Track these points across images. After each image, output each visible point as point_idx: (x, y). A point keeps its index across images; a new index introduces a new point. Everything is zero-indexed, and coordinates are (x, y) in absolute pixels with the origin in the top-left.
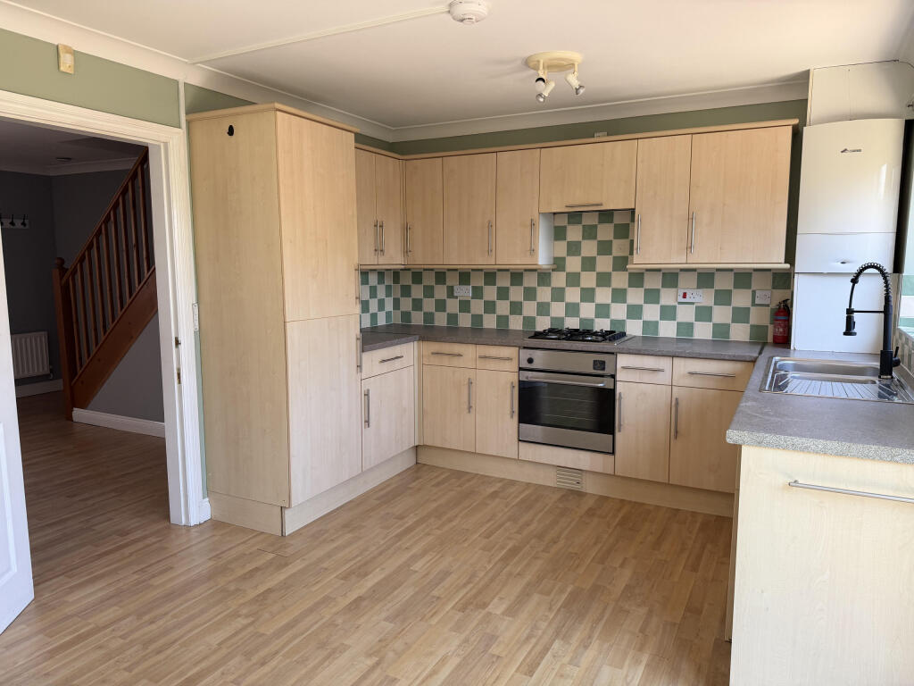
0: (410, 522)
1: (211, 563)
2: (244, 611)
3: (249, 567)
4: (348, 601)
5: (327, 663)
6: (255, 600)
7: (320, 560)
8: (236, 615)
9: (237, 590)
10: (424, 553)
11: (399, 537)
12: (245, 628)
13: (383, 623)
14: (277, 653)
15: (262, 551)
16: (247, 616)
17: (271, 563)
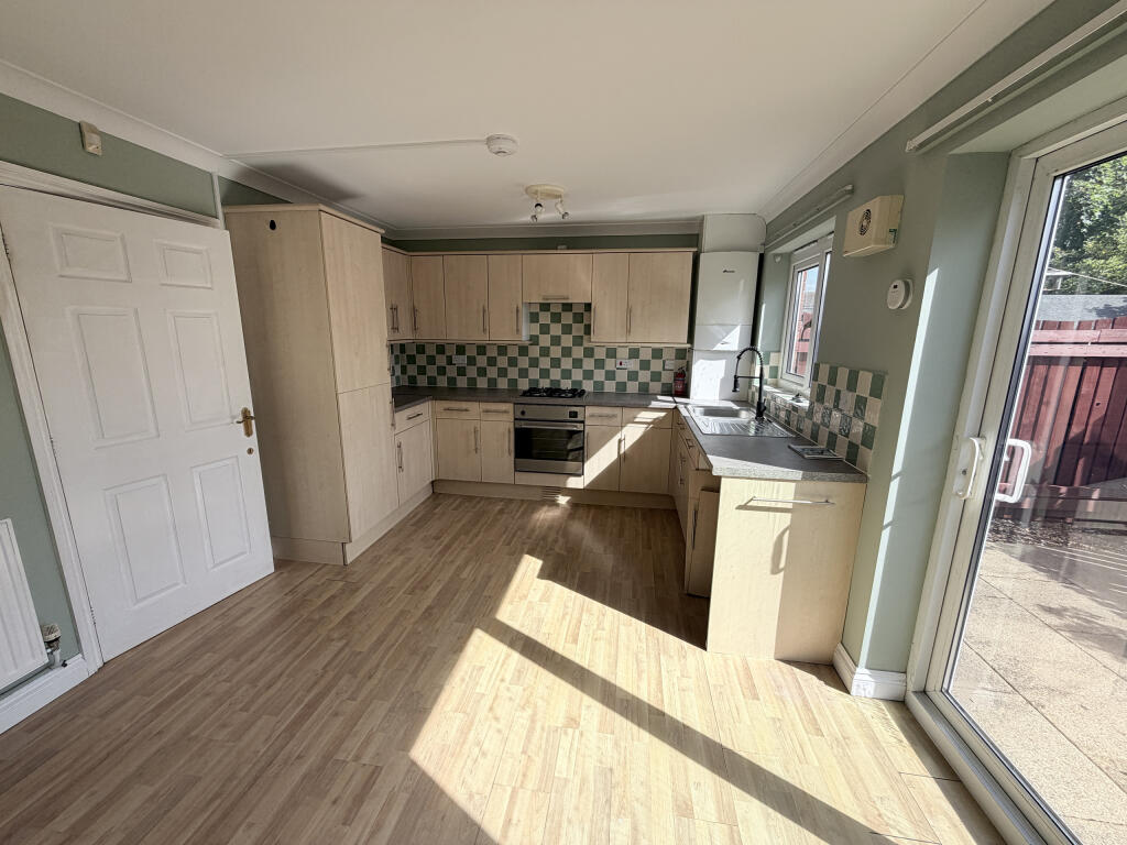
0: (446, 540)
1: (289, 598)
2: (336, 635)
3: (326, 596)
4: (420, 612)
5: (423, 666)
6: (342, 623)
7: (385, 582)
8: (329, 640)
9: (322, 618)
10: (466, 563)
11: (442, 553)
12: (342, 649)
13: (456, 624)
14: (378, 665)
15: (332, 580)
16: (340, 639)
17: (343, 591)
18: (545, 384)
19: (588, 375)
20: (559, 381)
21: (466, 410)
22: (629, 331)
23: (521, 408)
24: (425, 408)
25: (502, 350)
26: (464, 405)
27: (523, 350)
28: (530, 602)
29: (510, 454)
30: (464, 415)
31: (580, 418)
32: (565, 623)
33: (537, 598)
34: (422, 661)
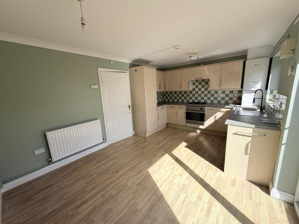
0: (166, 136)
1: (135, 141)
2: (141, 148)
3: (141, 142)
4: (157, 148)
6: (142, 147)
7: (152, 141)
8: (140, 149)
9: (139, 145)
10: (169, 141)
11: (165, 138)
12: (141, 151)
13: (163, 152)
14: (147, 155)
15: (143, 139)
16: (142, 149)
17: (144, 142)
18: (196, 101)
19: (209, 98)
20: (200, 100)
21: (175, 107)
22: (220, 86)
23: (188, 107)
24: (165, 106)
25: (186, 92)
26: (174, 106)
27: (191, 92)
28: (181, 151)
29: (185, 118)
30: (174, 108)
31: (203, 110)
32: (188, 157)
33: (182, 151)
34: (154, 156)
